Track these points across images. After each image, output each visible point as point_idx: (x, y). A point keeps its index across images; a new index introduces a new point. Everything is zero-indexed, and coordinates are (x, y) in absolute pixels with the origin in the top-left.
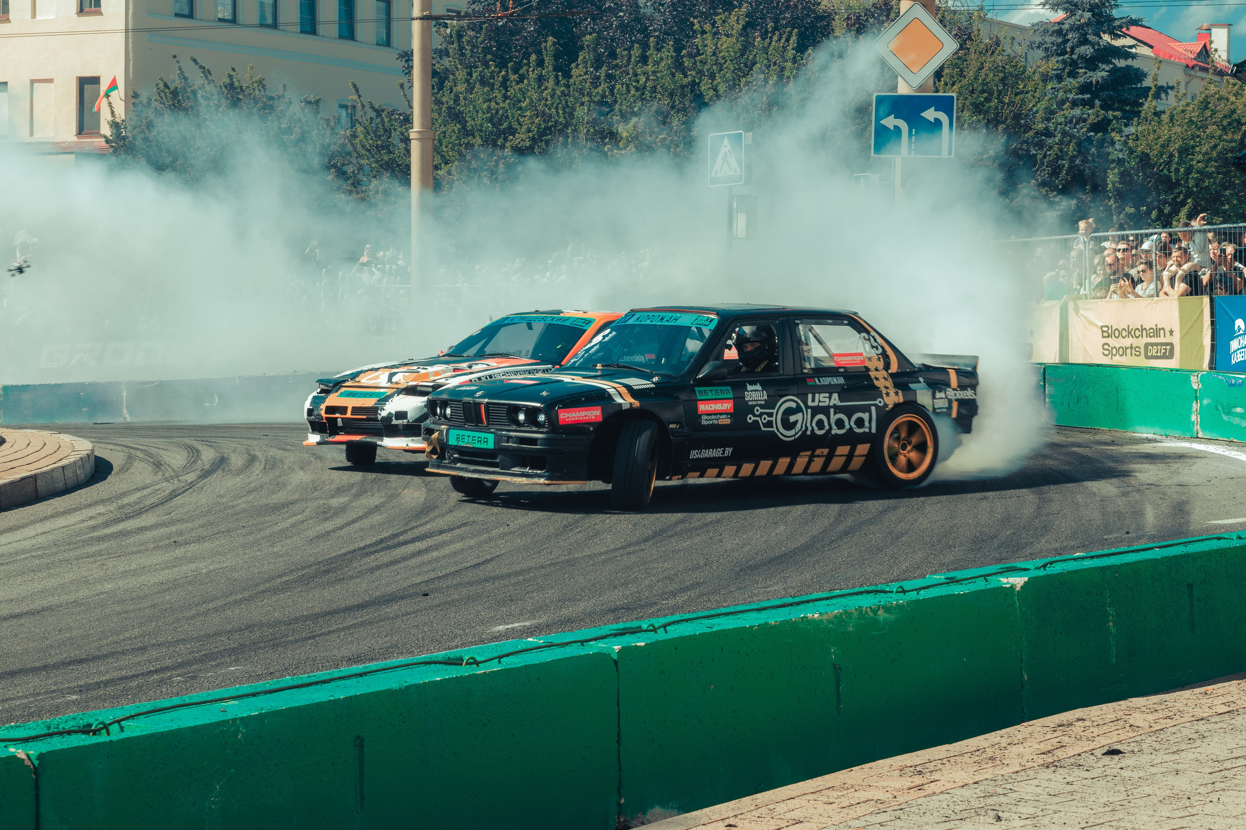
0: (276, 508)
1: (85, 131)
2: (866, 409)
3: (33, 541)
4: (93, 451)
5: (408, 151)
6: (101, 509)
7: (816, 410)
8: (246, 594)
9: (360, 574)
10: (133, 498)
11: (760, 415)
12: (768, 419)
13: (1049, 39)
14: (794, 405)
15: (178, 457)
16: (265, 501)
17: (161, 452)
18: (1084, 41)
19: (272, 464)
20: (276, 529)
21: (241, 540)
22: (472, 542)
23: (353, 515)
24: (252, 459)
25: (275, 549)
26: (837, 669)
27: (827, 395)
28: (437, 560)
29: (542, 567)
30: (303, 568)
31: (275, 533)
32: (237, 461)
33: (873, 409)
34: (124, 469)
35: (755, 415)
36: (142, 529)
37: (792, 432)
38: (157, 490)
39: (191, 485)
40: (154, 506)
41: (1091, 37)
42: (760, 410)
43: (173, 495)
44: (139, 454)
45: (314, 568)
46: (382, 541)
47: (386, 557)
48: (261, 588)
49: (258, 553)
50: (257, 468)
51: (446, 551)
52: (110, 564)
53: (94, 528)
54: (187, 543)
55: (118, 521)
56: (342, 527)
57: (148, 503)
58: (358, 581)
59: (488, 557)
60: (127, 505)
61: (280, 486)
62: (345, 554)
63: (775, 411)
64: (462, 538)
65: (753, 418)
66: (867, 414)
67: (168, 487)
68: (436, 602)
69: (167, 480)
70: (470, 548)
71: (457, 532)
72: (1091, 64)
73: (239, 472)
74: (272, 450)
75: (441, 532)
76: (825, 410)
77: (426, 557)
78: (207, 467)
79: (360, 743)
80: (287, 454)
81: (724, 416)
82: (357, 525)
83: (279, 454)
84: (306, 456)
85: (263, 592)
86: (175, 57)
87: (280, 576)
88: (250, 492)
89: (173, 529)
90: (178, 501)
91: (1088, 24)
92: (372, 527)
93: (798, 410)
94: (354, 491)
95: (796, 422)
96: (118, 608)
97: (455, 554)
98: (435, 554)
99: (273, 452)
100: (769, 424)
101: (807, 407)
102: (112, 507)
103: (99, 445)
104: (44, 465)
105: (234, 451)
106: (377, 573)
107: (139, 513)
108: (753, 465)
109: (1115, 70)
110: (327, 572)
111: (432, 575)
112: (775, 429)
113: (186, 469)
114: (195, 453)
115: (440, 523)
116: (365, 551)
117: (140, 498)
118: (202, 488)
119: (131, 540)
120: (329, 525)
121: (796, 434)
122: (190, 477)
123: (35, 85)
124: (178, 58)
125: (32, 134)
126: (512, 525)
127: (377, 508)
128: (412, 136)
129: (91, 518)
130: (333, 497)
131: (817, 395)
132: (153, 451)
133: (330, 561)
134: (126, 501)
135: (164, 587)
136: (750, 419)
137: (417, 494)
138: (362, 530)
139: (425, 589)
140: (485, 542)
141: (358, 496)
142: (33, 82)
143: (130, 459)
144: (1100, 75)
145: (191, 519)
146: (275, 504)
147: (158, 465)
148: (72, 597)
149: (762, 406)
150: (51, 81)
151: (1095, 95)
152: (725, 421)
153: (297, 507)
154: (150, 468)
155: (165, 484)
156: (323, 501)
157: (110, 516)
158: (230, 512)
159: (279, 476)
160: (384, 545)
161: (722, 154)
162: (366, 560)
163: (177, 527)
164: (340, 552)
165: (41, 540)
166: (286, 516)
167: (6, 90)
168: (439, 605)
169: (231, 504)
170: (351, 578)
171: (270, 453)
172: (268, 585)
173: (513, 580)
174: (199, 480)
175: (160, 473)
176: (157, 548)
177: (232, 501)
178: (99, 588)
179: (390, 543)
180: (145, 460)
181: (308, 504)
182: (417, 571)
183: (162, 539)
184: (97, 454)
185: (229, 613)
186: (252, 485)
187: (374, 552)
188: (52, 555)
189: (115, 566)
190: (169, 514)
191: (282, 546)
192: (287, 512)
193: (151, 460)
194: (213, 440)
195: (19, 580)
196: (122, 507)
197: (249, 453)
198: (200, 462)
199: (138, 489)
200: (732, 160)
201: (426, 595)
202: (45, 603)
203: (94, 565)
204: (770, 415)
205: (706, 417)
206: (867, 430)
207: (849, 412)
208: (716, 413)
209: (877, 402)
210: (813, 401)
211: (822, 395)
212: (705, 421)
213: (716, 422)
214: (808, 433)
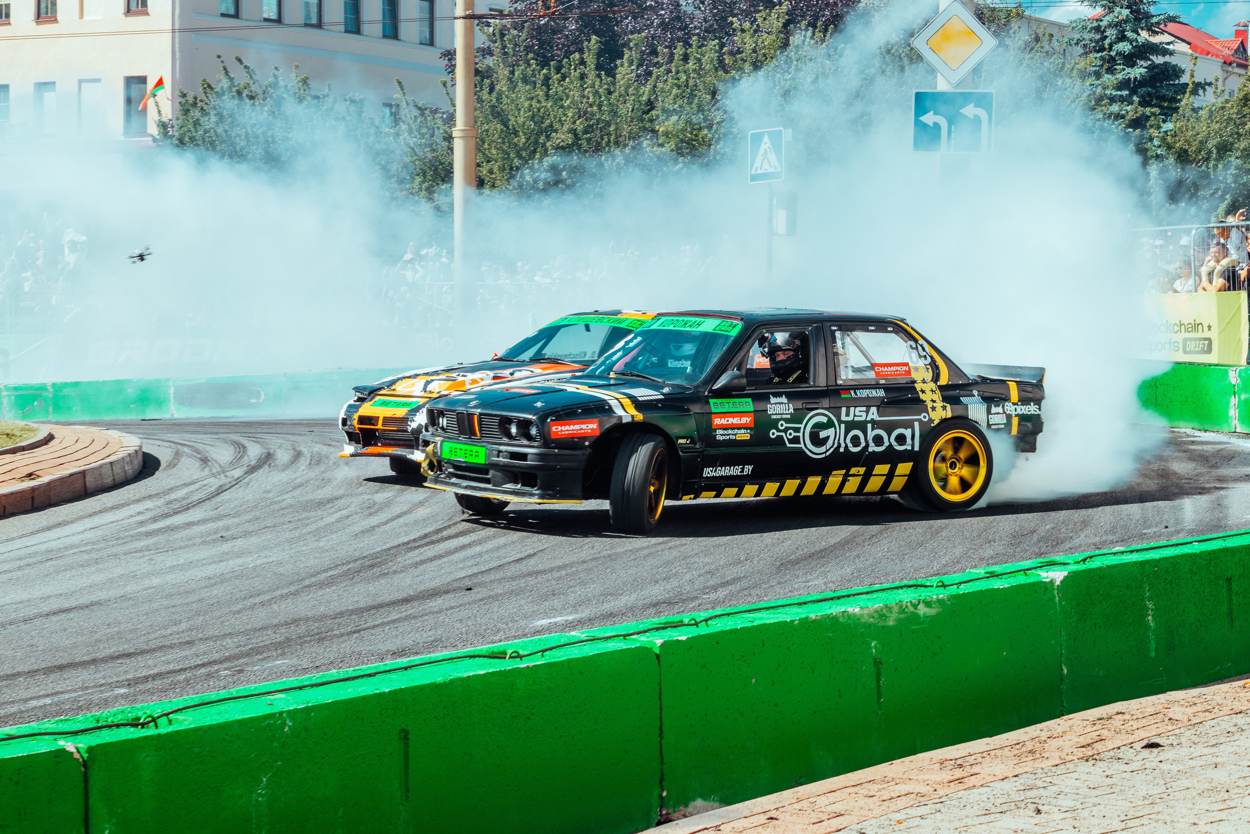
0: (321, 504)
1: (132, 130)
2: (909, 425)
3: (82, 537)
4: (141, 447)
5: (451, 150)
6: (149, 504)
7: (850, 426)
8: (292, 588)
9: (404, 569)
10: (180, 494)
11: (786, 430)
12: (794, 434)
13: (1087, 36)
14: (824, 420)
15: (225, 453)
16: (310, 497)
17: (208, 448)
18: (1122, 38)
19: (317, 460)
20: (322, 523)
21: (287, 535)
24: (298, 455)
25: (321, 544)
26: (877, 662)
27: (864, 409)
28: (480, 555)
29: (584, 562)
30: (349, 563)
31: (321, 528)
32: (283, 456)
33: (916, 424)
34: (172, 465)
35: (779, 430)
36: (189, 524)
37: (824, 449)
38: (205, 486)
39: (238, 481)
40: (201, 502)
41: (1129, 34)
42: (785, 425)
43: (220, 491)
44: (186, 449)
45: (359, 562)
46: (426, 536)
47: (430, 552)
48: (307, 582)
49: (304, 548)
50: (303, 463)
51: (490, 545)
52: (158, 559)
53: (142, 523)
54: (234, 538)
55: (167, 516)
56: (386, 523)
57: (195, 498)
58: (402, 575)
59: (531, 552)
60: (175, 500)
61: (325, 481)
62: (389, 549)
63: (802, 426)
65: (777, 434)
66: (909, 430)
67: (215, 483)
68: (480, 596)
69: (214, 476)
70: (514, 542)
72: (1130, 60)
73: (286, 467)
74: (318, 445)
76: (862, 426)
77: (469, 552)
78: (253, 463)
79: (405, 736)
80: (331, 449)
82: (401, 520)
83: (325, 449)
85: (309, 586)
86: (219, 57)
87: (326, 571)
88: (296, 487)
89: (220, 524)
90: (225, 496)
91: (1126, 21)
92: (416, 522)
93: (830, 424)
95: (828, 438)
96: (166, 603)
97: (498, 548)
98: (478, 549)
99: (318, 448)
100: (796, 440)
101: (840, 422)
102: (160, 502)
103: (147, 441)
104: (93, 461)
105: (280, 447)
106: (422, 568)
107: (187, 508)
108: (778, 485)
109: (1152, 67)
110: (372, 566)
111: (475, 570)
112: (802, 445)
113: (233, 464)
114: (241, 449)
116: (409, 546)
117: (187, 494)
118: (248, 484)
119: (178, 535)
120: (374, 521)
121: (827, 451)
122: (237, 473)
123: (83, 84)
124: (222, 59)
125: (80, 133)
127: (421, 503)
128: (456, 134)
129: (139, 513)
130: (377, 492)
131: (852, 409)
132: (200, 447)
133: (375, 556)
134: (173, 496)
135: (211, 581)
136: (773, 434)
138: (406, 525)
139: (468, 583)
142: (80, 82)
143: (177, 455)
144: (1138, 71)
145: (237, 514)
146: (321, 499)
147: (205, 461)
148: (121, 592)
149: (787, 421)
150: (98, 80)
151: (1134, 92)
152: (744, 435)
153: (342, 503)
154: (198, 464)
155: (212, 480)
156: (366, 497)
157: (158, 512)
158: (276, 507)
159: (324, 472)
160: (428, 540)
161: (762, 151)
162: (411, 554)
163: (224, 522)
164: (384, 547)
165: (90, 535)
166: (331, 511)
167: (54, 90)
168: (482, 600)
169: (277, 499)
170: (395, 572)
171: (316, 449)
172: (313, 579)
173: (556, 574)
174: (245, 476)
175: (207, 469)
176: (204, 543)
177: (278, 496)
178: (147, 582)
179: (434, 538)
180: (193, 456)
181: (354, 499)
182: (460, 565)
183: (209, 534)
184: (145, 450)
185: (275, 607)
186: (298, 481)
187: (419, 547)
188: (100, 550)
189: (163, 561)
190: (216, 509)
191: (328, 540)
192: (332, 507)
193: (199, 456)
194: (259, 435)
195: (68, 575)
196: (170, 502)
197: (294, 449)
198: (246, 458)
199: (186, 485)
200: (773, 157)
201: (470, 589)
202: (94, 598)
203: (142, 560)
204: (797, 430)
205: (721, 432)
206: (909, 448)
207: (889, 428)
208: (733, 427)
209: (921, 417)
210: (848, 415)
211: (858, 409)
212: (720, 435)
213: (733, 437)
214: (842, 450)
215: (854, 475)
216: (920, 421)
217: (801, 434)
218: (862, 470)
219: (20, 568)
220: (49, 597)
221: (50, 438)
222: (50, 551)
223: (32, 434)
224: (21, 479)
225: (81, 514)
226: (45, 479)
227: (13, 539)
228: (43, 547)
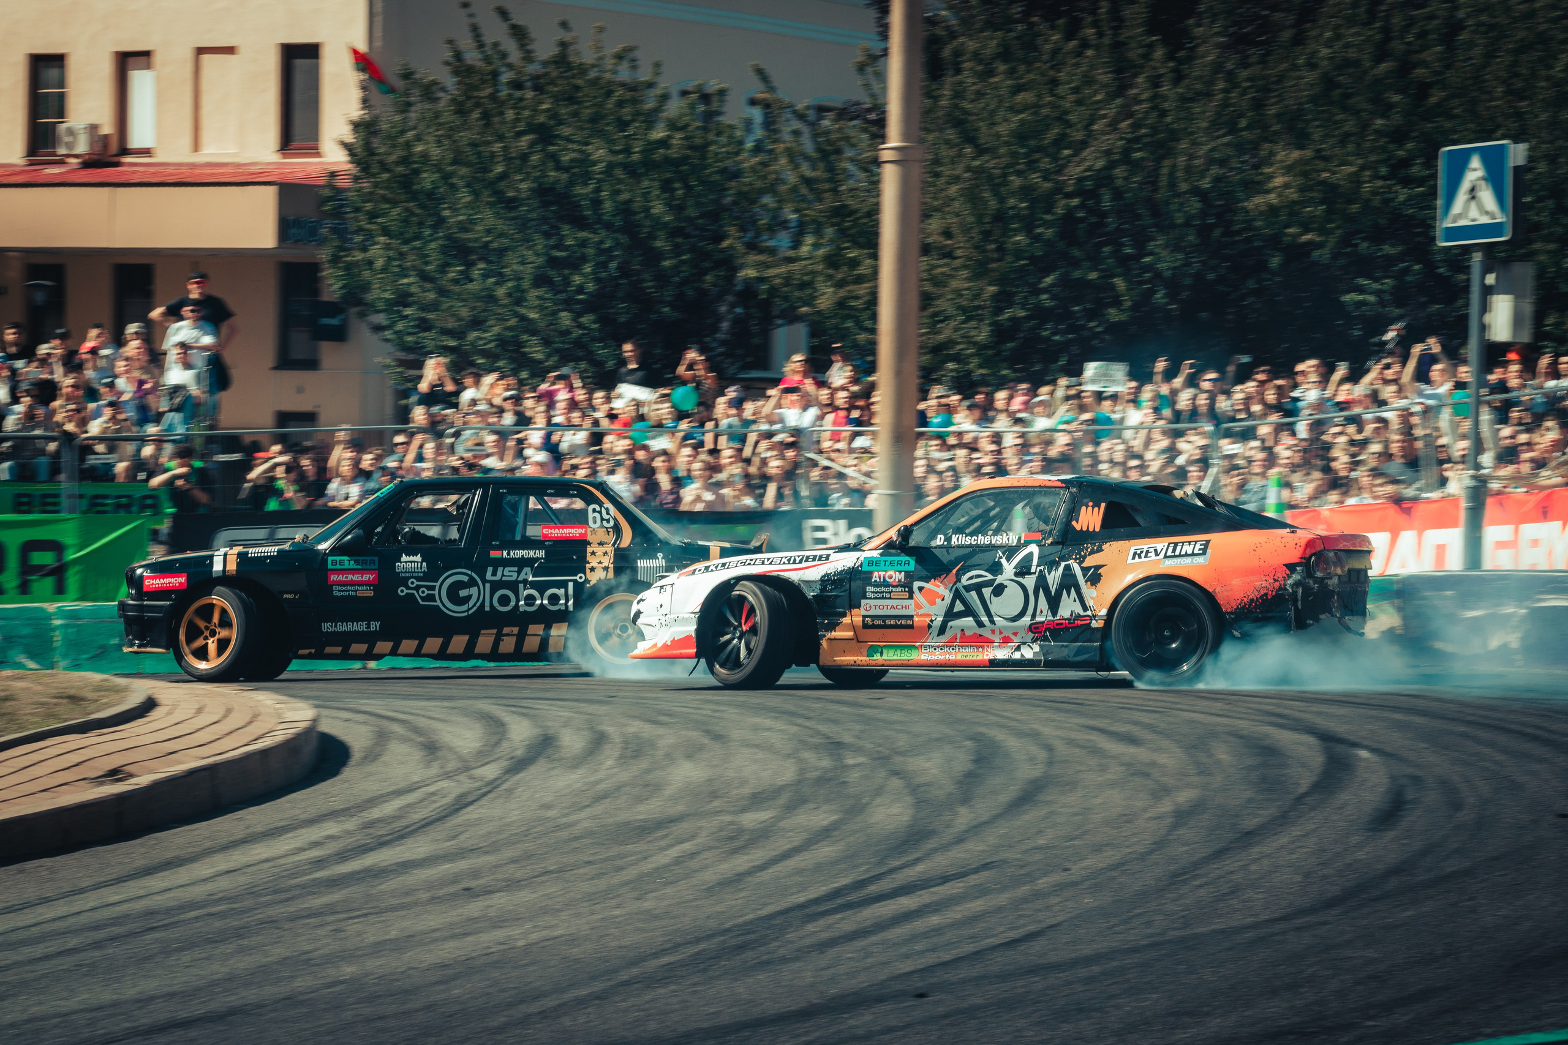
0: (644, 829)
1: (295, 144)
2: (563, 585)
3: (209, 887)
4: (315, 721)
5: (875, 184)
6: (331, 828)
7: (496, 586)
8: (597, 987)
9: (801, 954)
10: (389, 808)
11: (417, 588)
12: (427, 592)
14: (465, 579)
15: (468, 734)
16: (624, 816)
17: (436, 725)
19: (635, 749)
20: (647, 867)
21: (586, 887)
22: (1003, 899)
23: (783, 844)
24: (599, 740)
25: (647, 905)
27: (516, 569)
28: (938, 930)
29: (1135, 950)
30: (698, 940)
31: (647, 875)
32: (572, 741)
33: (571, 585)
34: (372, 756)
35: (408, 588)
36: (407, 866)
37: (465, 607)
38: (433, 794)
39: (493, 785)
40: (427, 824)
42: (416, 583)
43: (461, 804)
44: (397, 728)
45: (716, 940)
46: (837, 893)
47: (846, 922)
48: (623, 976)
49: (616, 912)
50: (609, 757)
51: (956, 914)
52: (352, 927)
53: (320, 863)
54: (488, 892)
55: (363, 850)
56: (763, 867)
57: (417, 816)
58: (797, 965)
59: (1032, 928)
60: (379, 820)
61: (653, 788)
62: (771, 916)
63: (438, 584)
64: (982, 891)
65: (406, 591)
66: (562, 591)
67: (451, 789)
68: (941, 1010)
69: (448, 776)
70: (1000, 909)
71: (974, 879)
73: (578, 762)
74: (636, 723)
75: (945, 879)
76: (513, 586)
77: (919, 925)
78: (520, 753)
80: (660, 731)
81: (364, 588)
82: (792, 863)
83: (647, 730)
84: (693, 734)
85: (627, 983)
86: (465, 5)
87: (656, 955)
88: (598, 799)
89: (462, 865)
90: (470, 814)
92: (819, 867)
93: (472, 583)
94: (783, 800)
95: (470, 597)
96: (367, 1010)
97: (972, 919)
98: (935, 920)
99: (636, 727)
100: (431, 598)
101: (484, 581)
102: (351, 824)
103: (325, 712)
104: (233, 748)
105: (567, 724)
106: (832, 952)
107: (401, 836)
108: (417, 642)
110: (741, 948)
111: (931, 959)
112: (439, 603)
113: (484, 756)
114: (496, 728)
115: (941, 862)
116: (809, 911)
117: (400, 809)
118: (510, 791)
119: (388, 885)
120: (742, 862)
121: (469, 609)
122: (490, 771)
123: (206, 58)
124: (472, 9)
125: (196, 146)
126: (1075, 869)
127: (825, 833)
128: (886, 155)
129: (316, 844)
130: (744, 810)
131: (500, 569)
132: (422, 722)
133: (747, 928)
134: (376, 813)
135: (450, 972)
136: (402, 591)
137: (896, 809)
138: (800, 872)
139: (919, 984)
140: (1025, 900)
141: (791, 807)
142: (199, 51)
143: (382, 738)
145: (493, 848)
146: (645, 821)
147: (432, 748)
148: (283, 990)
149: (418, 579)
150: (230, 50)
152: (366, 592)
153: (683, 827)
154: (418, 755)
155: (444, 784)
156: (728, 818)
157: (350, 841)
158: (563, 834)
159: (647, 771)
160: (840, 901)
161: (1465, 186)
162: (811, 927)
163: (471, 861)
164: (765, 912)
165: (224, 883)
166: (663, 843)
167: (148, 66)
168: (945, 1016)
169: (564, 820)
170: (784, 960)
171: (632, 730)
172: (635, 971)
173: (1083, 972)
174: (507, 776)
175: (436, 764)
176: (434, 900)
177: (563, 816)
178: (331, 973)
179: (853, 897)
180: (412, 740)
181: (703, 823)
182: (904, 950)
183: (443, 883)
184: (325, 727)
185: (566, 1021)
186: (602, 786)
187: (823, 914)
188: (243, 912)
189: (359, 934)
190: (454, 837)
191: (658, 898)
192: (666, 836)
193: (421, 739)
194: (524, 703)
195: (186, 957)
196: (369, 825)
197: (591, 729)
198: (505, 745)
199: (399, 793)
200: (1487, 197)
201: (922, 996)
202: (233, 1000)
203: (320, 932)
204: (433, 588)
205: (339, 588)
206: (563, 608)
207: (541, 588)
208: (352, 583)
209: (577, 578)
210: (494, 574)
211: (507, 569)
212: (337, 591)
213: (354, 594)
214: (487, 609)
215: (507, 635)
216: (575, 581)
217: (436, 592)
218: (516, 630)
219: (97, 945)
220: (152, 998)
221: (149, 705)
222: (150, 913)
223: (116, 697)
224: (99, 780)
225: (208, 844)
226: (143, 780)
227: (83, 891)
228: (139, 906)
